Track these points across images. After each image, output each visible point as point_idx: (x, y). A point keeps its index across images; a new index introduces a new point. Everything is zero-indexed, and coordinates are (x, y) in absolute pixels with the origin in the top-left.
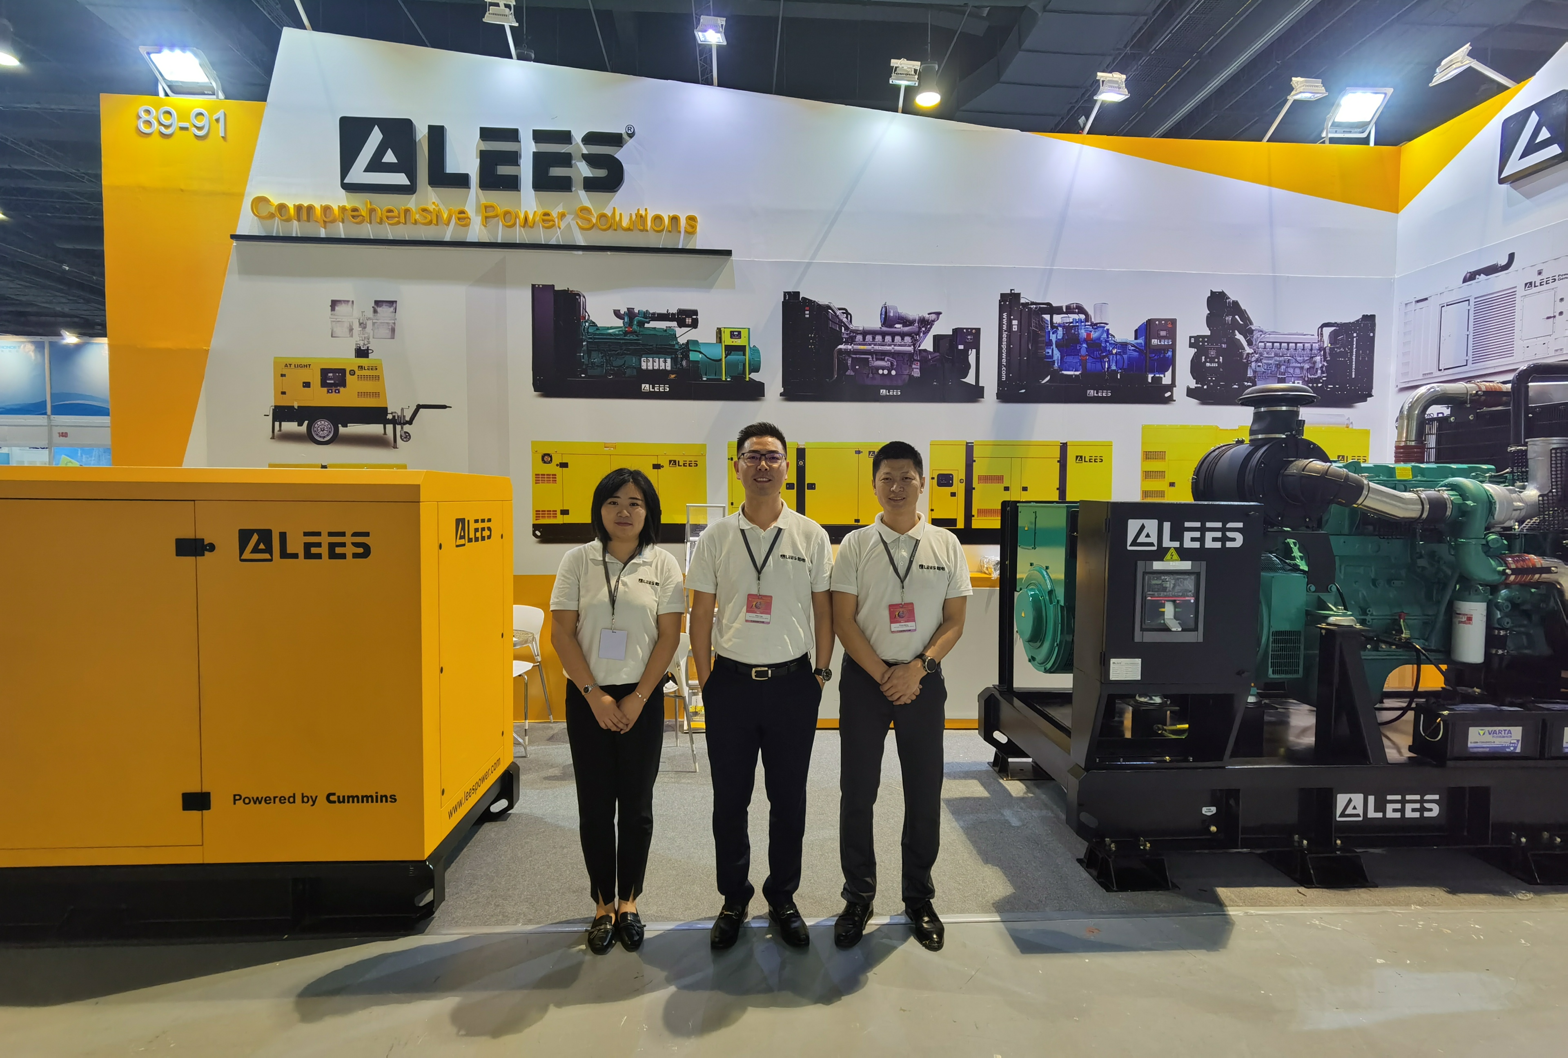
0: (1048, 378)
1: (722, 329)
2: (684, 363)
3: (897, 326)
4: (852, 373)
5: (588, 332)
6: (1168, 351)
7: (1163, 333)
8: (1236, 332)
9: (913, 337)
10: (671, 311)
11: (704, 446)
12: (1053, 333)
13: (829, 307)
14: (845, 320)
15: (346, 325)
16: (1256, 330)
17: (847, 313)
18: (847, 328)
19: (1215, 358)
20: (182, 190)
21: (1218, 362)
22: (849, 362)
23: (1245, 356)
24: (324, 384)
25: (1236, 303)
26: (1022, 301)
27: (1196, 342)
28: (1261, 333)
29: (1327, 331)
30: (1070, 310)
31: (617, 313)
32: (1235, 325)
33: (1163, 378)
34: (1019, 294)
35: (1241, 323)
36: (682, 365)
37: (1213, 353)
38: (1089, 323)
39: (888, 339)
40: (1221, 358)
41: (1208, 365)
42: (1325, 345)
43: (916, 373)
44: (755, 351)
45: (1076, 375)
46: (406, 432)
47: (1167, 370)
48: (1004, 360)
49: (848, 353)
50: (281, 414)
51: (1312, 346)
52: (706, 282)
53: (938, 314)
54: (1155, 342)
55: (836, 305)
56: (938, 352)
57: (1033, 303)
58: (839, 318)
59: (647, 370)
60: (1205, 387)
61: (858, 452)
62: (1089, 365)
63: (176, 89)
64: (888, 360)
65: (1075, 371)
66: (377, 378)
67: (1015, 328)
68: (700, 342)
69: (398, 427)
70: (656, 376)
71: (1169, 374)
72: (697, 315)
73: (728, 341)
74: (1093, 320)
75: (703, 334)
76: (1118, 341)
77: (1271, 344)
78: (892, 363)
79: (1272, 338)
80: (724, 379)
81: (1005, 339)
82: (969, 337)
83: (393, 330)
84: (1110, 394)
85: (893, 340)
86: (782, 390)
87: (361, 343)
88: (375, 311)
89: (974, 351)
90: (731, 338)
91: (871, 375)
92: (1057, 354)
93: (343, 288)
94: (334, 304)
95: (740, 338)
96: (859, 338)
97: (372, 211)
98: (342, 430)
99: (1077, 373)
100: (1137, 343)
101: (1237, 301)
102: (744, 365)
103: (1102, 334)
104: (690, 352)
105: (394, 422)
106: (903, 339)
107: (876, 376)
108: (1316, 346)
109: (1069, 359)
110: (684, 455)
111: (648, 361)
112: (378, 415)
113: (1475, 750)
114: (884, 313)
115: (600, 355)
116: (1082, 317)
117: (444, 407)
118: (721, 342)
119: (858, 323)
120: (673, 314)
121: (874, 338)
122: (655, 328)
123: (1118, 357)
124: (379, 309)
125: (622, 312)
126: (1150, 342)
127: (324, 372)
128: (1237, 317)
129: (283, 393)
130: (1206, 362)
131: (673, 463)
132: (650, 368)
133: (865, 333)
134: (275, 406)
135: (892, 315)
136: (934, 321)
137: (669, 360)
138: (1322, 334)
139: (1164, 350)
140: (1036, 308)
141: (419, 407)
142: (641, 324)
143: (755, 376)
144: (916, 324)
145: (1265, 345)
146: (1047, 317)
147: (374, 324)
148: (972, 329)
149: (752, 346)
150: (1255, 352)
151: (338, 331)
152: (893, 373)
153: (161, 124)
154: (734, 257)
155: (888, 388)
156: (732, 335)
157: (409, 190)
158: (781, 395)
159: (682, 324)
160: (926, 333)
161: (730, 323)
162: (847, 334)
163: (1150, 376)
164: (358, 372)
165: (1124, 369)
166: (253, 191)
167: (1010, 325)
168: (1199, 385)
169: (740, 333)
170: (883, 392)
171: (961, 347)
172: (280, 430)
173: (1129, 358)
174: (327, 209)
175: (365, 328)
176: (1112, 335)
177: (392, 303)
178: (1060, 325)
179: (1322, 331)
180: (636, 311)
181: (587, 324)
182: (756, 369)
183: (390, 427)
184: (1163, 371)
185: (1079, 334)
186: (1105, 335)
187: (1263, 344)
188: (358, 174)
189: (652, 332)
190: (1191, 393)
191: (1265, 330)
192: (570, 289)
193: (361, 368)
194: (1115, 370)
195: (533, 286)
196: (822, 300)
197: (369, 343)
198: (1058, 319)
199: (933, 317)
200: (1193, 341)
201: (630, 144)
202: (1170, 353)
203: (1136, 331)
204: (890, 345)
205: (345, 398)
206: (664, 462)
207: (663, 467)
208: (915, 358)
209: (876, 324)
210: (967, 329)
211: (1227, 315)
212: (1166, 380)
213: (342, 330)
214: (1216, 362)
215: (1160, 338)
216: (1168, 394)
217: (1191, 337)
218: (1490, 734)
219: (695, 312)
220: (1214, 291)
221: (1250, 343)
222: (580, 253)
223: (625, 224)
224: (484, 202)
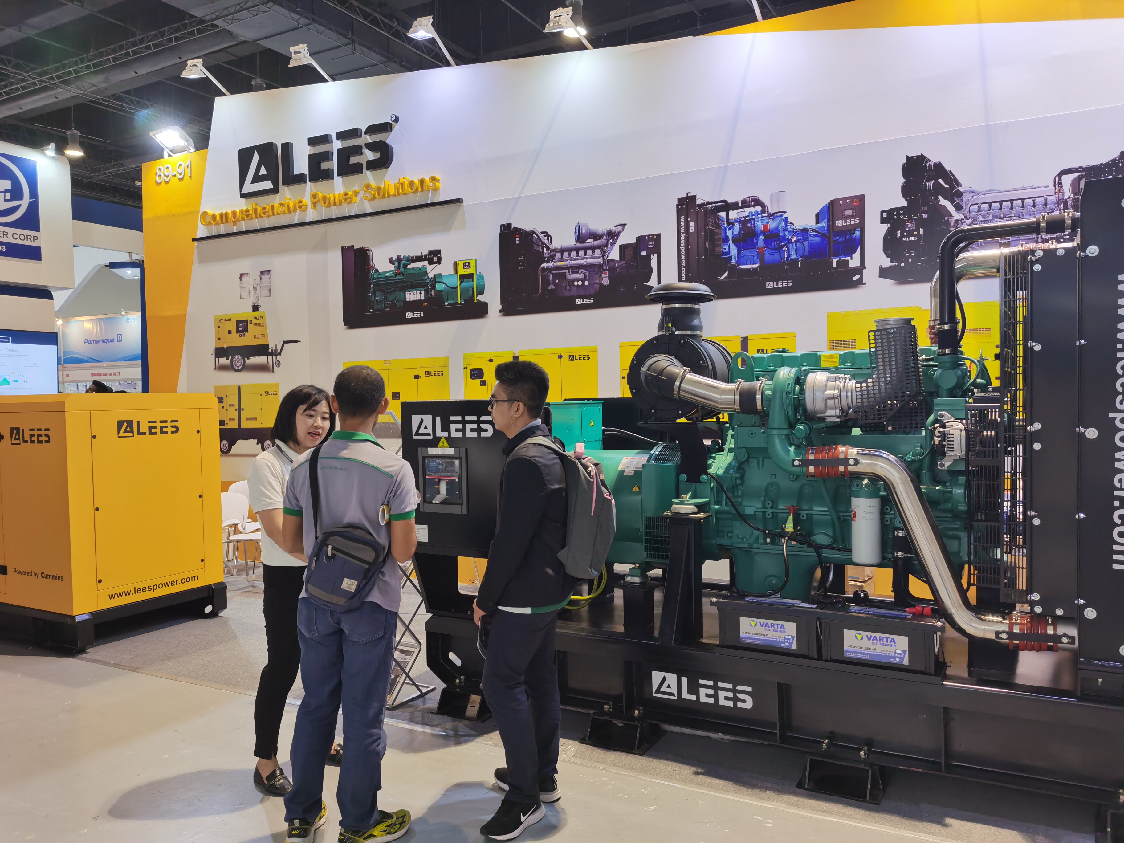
0: (726, 274)
1: (458, 262)
2: (433, 293)
3: (589, 241)
4: (554, 287)
5: (374, 277)
6: (855, 231)
7: (848, 213)
8: (940, 198)
9: (602, 249)
10: (424, 254)
11: (447, 359)
12: (729, 229)
13: (534, 232)
14: (546, 241)
15: (247, 290)
16: (965, 192)
17: (548, 236)
18: (548, 248)
19: (913, 231)
20: (174, 215)
21: (918, 235)
22: (551, 277)
23: (952, 224)
24: (238, 331)
25: (939, 166)
26: (699, 202)
27: (889, 216)
28: (973, 194)
29: (1067, 180)
30: (745, 204)
31: (391, 261)
32: (938, 190)
33: (850, 261)
34: (695, 196)
35: (946, 186)
36: (431, 295)
37: (910, 226)
38: (766, 214)
39: (581, 253)
40: (921, 230)
41: (905, 239)
42: (1066, 196)
43: (606, 281)
44: (481, 277)
45: (753, 269)
46: (278, 361)
47: (855, 252)
48: (683, 262)
49: (550, 270)
50: (220, 352)
51: (1046, 200)
52: (445, 226)
53: (624, 225)
54: (839, 223)
55: (539, 229)
56: (624, 260)
57: (709, 203)
58: (541, 241)
59: (410, 301)
60: (902, 265)
61: (561, 357)
62: (767, 257)
63: (174, 151)
64: (582, 272)
65: (753, 264)
66: (263, 324)
67: (692, 229)
68: (443, 274)
69: (274, 357)
70: (415, 306)
71: (857, 255)
72: (440, 254)
73: (462, 271)
74: (770, 211)
75: (445, 269)
76: (797, 228)
77: (987, 205)
78: (585, 275)
79: (989, 198)
80: (459, 303)
81: (683, 241)
82: (651, 243)
83: (270, 290)
84: (790, 284)
85: (585, 254)
86: (500, 307)
87: (255, 301)
88: (261, 279)
89: (655, 255)
90: (464, 268)
91: (568, 287)
92: (734, 250)
93: (245, 265)
95: (470, 267)
96: (558, 255)
97: (256, 210)
98: (247, 361)
99: (755, 266)
100: (819, 228)
101: (940, 163)
102: (473, 289)
103: (780, 223)
104: (437, 284)
105: (272, 354)
106: (593, 252)
107: (573, 288)
108: (1053, 199)
109: (746, 253)
110: (434, 367)
111: (410, 294)
112: (263, 350)
114: (577, 231)
115: (381, 294)
116: (759, 209)
117: (296, 341)
118: (457, 273)
119: (557, 243)
120: (425, 256)
121: (570, 255)
122: (414, 268)
123: (798, 245)
124: (263, 277)
125: (394, 259)
126: (834, 223)
127: (238, 322)
128: (940, 181)
129: (219, 339)
130: (902, 236)
131: (427, 373)
132: (411, 299)
133: (562, 251)
134: (216, 348)
135: (584, 231)
136: (619, 232)
137: (423, 292)
138: (1060, 184)
139: (851, 230)
140: (712, 207)
141: (285, 342)
142: (405, 266)
143: (481, 298)
144: (605, 237)
145: (979, 207)
146: (723, 214)
147: (260, 287)
148: (653, 235)
149: (478, 273)
150: (966, 217)
151: (243, 294)
152: (586, 283)
153: (165, 176)
154: (464, 203)
155: (583, 297)
156: (465, 266)
158: (500, 311)
159: (431, 262)
160: (613, 244)
161: (462, 257)
162: (548, 254)
163: (835, 261)
164: (254, 322)
165: (805, 257)
166: (202, 210)
167: (687, 227)
168: (894, 264)
169: (469, 263)
170: (579, 301)
171: (644, 253)
172: (218, 364)
173: (811, 245)
174: (234, 213)
175: (256, 290)
176: (791, 223)
177: (269, 271)
178: (736, 221)
179: (1060, 179)
180: (402, 257)
181: (373, 271)
182: (481, 292)
183: (270, 357)
184: (850, 253)
185: (755, 227)
186: (783, 224)
187: (976, 206)
188: (249, 187)
189: (412, 272)
190: (884, 273)
191: (977, 189)
192: (364, 247)
193: (255, 318)
194: (795, 259)
195: (342, 248)
196: (526, 226)
197: (258, 300)
198: (733, 215)
199: (619, 228)
200: (885, 215)
201: (397, 127)
202: (857, 233)
203: (817, 215)
204: (583, 259)
205: (249, 340)
206: (421, 373)
207: (421, 377)
208: (604, 268)
209: (571, 241)
210: (649, 236)
211: (928, 181)
212: (854, 261)
213: (245, 294)
214: (915, 236)
215: (845, 218)
216: (856, 278)
217: (882, 212)
219: (439, 252)
220: (910, 156)
221: (958, 208)
222: (369, 218)
223: (392, 192)
224: (314, 192)
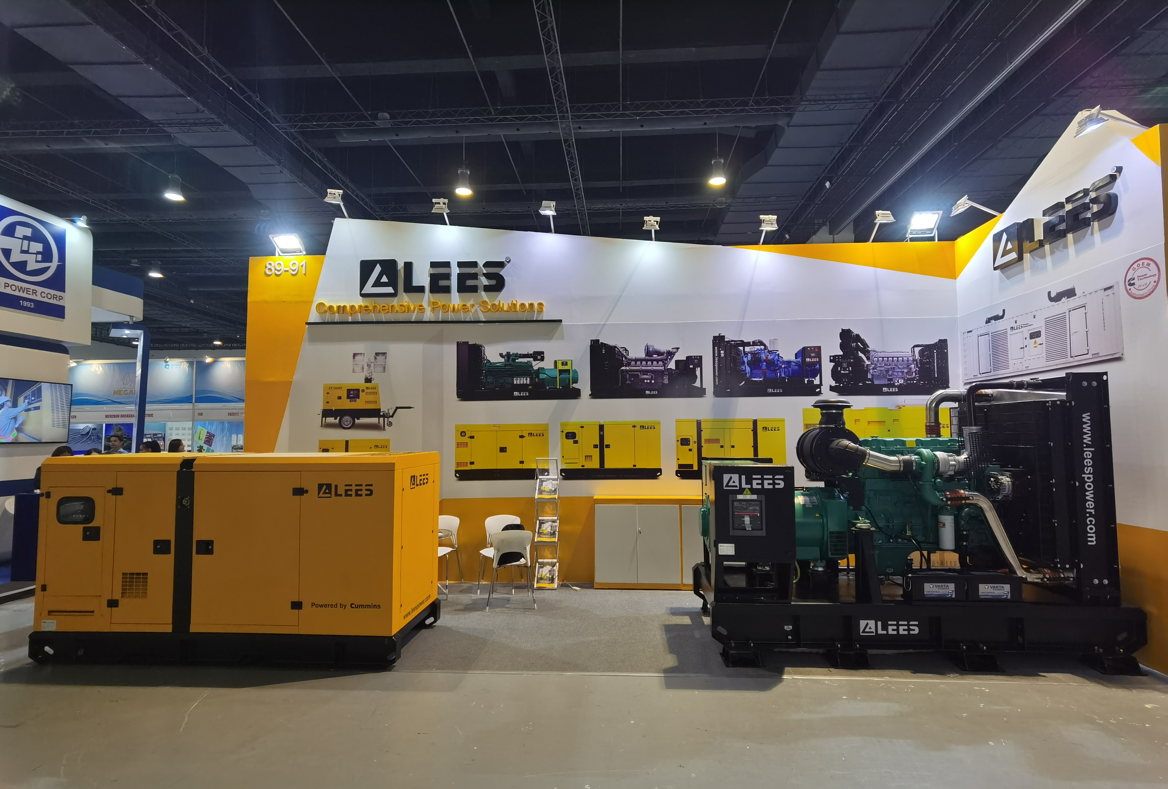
0: (744, 382)
1: (557, 361)
2: (537, 380)
3: (654, 356)
4: (630, 383)
5: (486, 366)
6: (816, 365)
7: (813, 355)
8: (859, 352)
9: (663, 362)
10: (529, 353)
11: (547, 425)
12: (745, 357)
13: (615, 347)
14: (625, 354)
15: (360, 366)
16: (871, 351)
17: (626, 350)
18: (626, 358)
19: (846, 368)
20: (284, 301)
21: (849, 370)
22: (628, 376)
23: (865, 366)
24: (348, 397)
25: (858, 336)
26: (726, 340)
27: (834, 359)
28: (875, 352)
29: (917, 350)
30: (755, 344)
31: (501, 355)
32: (858, 348)
33: (815, 381)
34: (724, 336)
35: (862, 347)
36: (535, 381)
37: (845, 365)
38: (767, 351)
39: (649, 363)
40: (850, 368)
41: (842, 372)
42: (917, 358)
43: (666, 381)
44: (575, 372)
45: (760, 381)
46: (390, 422)
47: (817, 376)
48: (717, 373)
49: (626, 371)
50: (326, 413)
51: (908, 359)
52: (548, 336)
53: (678, 349)
54: (808, 360)
55: (619, 345)
56: (678, 370)
57: (732, 341)
58: (621, 353)
59: (517, 384)
60: (841, 385)
61: (634, 426)
62: (767, 375)
63: (284, 252)
64: (650, 375)
65: (760, 378)
66: (376, 393)
67: (722, 355)
68: (545, 368)
69: (386, 419)
70: (522, 388)
71: (818, 378)
72: (544, 354)
73: (560, 367)
74: (769, 349)
75: (547, 364)
76: (785, 360)
77: (882, 358)
78: (652, 376)
79: (882, 355)
80: (558, 388)
81: (716, 361)
82: (696, 361)
83: (384, 368)
84: (781, 391)
85: (652, 364)
86: (590, 393)
87: (368, 375)
88: (375, 358)
89: (699, 368)
90: (562, 365)
91: (640, 383)
92: (748, 369)
93: (359, 347)
94: (355, 355)
95: (567, 365)
96: (633, 363)
97: (375, 307)
98: (357, 421)
99: (761, 379)
100: (797, 361)
101: (858, 334)
102: (569, 380)
103: (775, 357)
104: (540, 374)
105: (384, 416)
106: (658, 363)
107: (643, 384)
108: (911, 359)
109: (755, 371)
110: (536, 430)
111: (517, 380)
112: (375, 413)
113: (930, 596)
114: (646, 349)
115: (492, 377)
116: (763, 347)
117: (410, 408)
118: (556, 368)
119: (632, 355)
120: (531, 354)
121: (641, 363)
122: (521, 362)
123: (786, 369)
124: (377, 357)
125: (504, 354)
126: (805, 360)
127: (349, 391)
128: (859, 343)
129: (328, 402)
130: (841, 370)
131: (530, 434)
132: (518, 383)
133: (636, 360)
134: (323, 410)
135: (651, 350)
136: (675, 353)
137: (528, 379)
138: (914, 351)
139: (814, 365)
140: (734, 343)
141: (397, 408)
142: (514, 360)
143: (575, 385)
144: (665, 355)
145: (878, 359)
146: (741, 348)
147: (375, 365)
148: (697, 356)
149: (573, 369)
150: (872, 364)
151: (356, 369)
152: (653, 381)
153: (276, 269)
154: (563, 323)
155: (650, 390)
156: (563, 364)
157: (394, 295)
158: (590, 395)
159: (535, 359)
160: (671, 359)
161: (561, 357)
162: (626, 361)
163: (806, 380)
164: (366, 391)
165: (790, 376)
166: (317, 300)
167: (719, 354)
168: (837, 384)
169: (567, 362)
170: (647, 392)
171: (691, 366)
172: (325, 422)
173: (792, 370)
174: (352, 307)
175: (370, 367)
176: (781, 357)
177: (384, 354)
178: (749, 352)
179: (914, 349)
180: (511, 353)
181: (485, 361)
182: (576, 381)
183: (382, 419)
184: (815, 377)
185: (761, 357)
186: (777, 357)
187: (877, 359)
188: (369, 289)
189: (519, 364)
190: (832, 389)
191: (877, 350)
192: (477, 343)
193: (367, 388)
194: (784, 377)
195: (458, 342)
196: (612, 343)
197: (372, 375)
198: (747, 349)
199: (675, 350)
200: (832, 358)
201: (508, 266)
202: (818, 366)
203: (796, 354)
204: (650, 366)
205: (359, 404)
206: (525, 434)
207: (525, 437)
208: (665, 373)
209: (642, 355)
210: (694, 356)
211: (853, 343)
212: (817, 381)
213: (358, 369)
214: (847, 370)
215: (811, 357)
216: (818, 390)
217: (830, 356)
218: (936, 587)
219: (543, 353)
220: (843, 329)
221: (868, 359)
222: (482, 324)
223: (505, 308)
224: (432, 300)
